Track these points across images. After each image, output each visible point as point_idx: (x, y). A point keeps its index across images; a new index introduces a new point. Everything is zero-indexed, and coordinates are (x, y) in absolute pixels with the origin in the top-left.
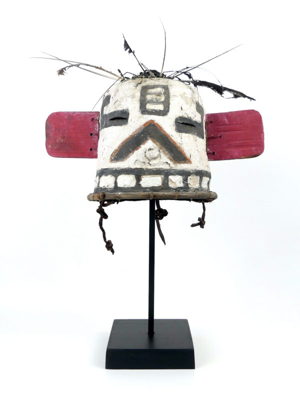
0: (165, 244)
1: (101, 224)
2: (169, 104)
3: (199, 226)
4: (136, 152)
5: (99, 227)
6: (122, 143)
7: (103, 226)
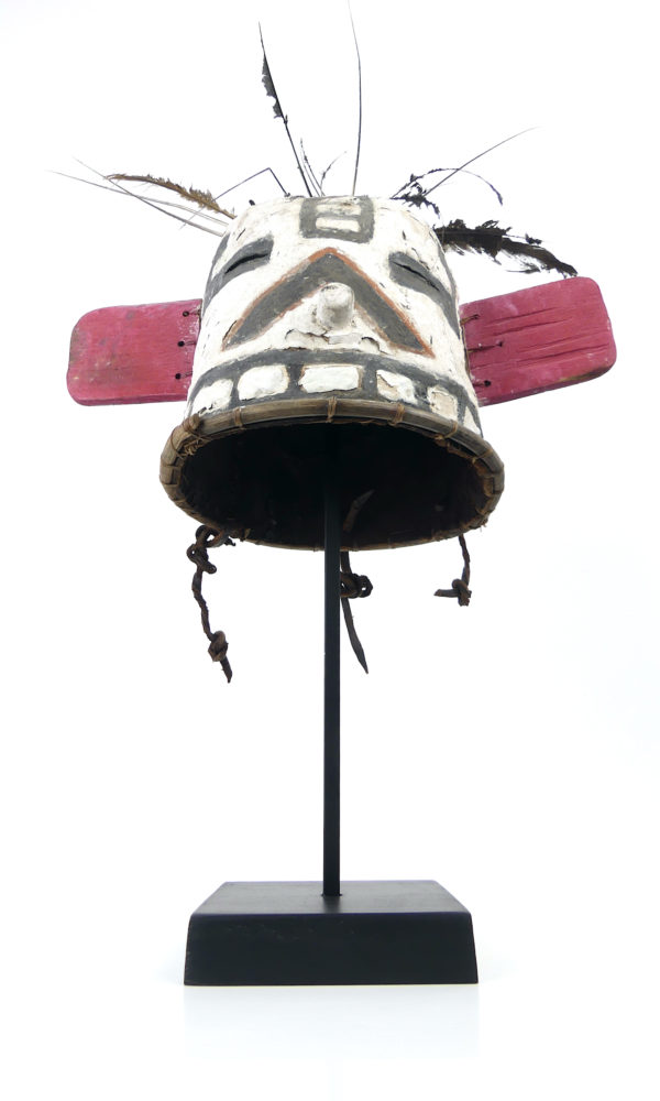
0: (367, 671)
1: (197, 586)
2: (373, 222)
3: (456, 599)
4: (289, 314)
5: (192, 594)
6: (254, 302)
7: (203, 593)
